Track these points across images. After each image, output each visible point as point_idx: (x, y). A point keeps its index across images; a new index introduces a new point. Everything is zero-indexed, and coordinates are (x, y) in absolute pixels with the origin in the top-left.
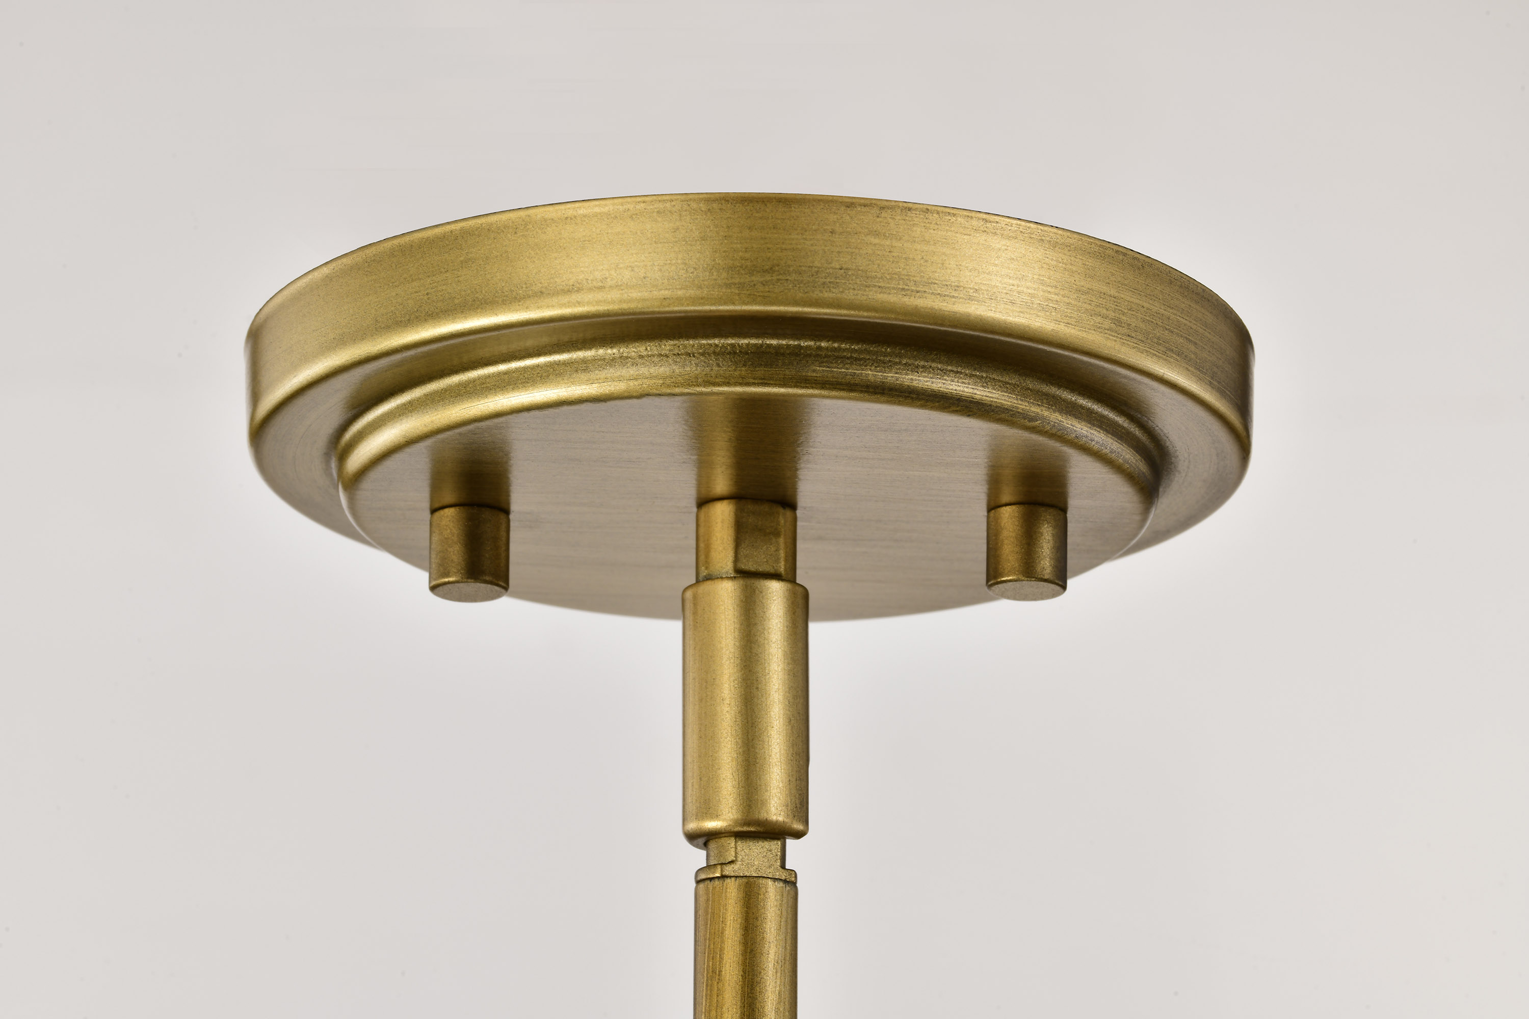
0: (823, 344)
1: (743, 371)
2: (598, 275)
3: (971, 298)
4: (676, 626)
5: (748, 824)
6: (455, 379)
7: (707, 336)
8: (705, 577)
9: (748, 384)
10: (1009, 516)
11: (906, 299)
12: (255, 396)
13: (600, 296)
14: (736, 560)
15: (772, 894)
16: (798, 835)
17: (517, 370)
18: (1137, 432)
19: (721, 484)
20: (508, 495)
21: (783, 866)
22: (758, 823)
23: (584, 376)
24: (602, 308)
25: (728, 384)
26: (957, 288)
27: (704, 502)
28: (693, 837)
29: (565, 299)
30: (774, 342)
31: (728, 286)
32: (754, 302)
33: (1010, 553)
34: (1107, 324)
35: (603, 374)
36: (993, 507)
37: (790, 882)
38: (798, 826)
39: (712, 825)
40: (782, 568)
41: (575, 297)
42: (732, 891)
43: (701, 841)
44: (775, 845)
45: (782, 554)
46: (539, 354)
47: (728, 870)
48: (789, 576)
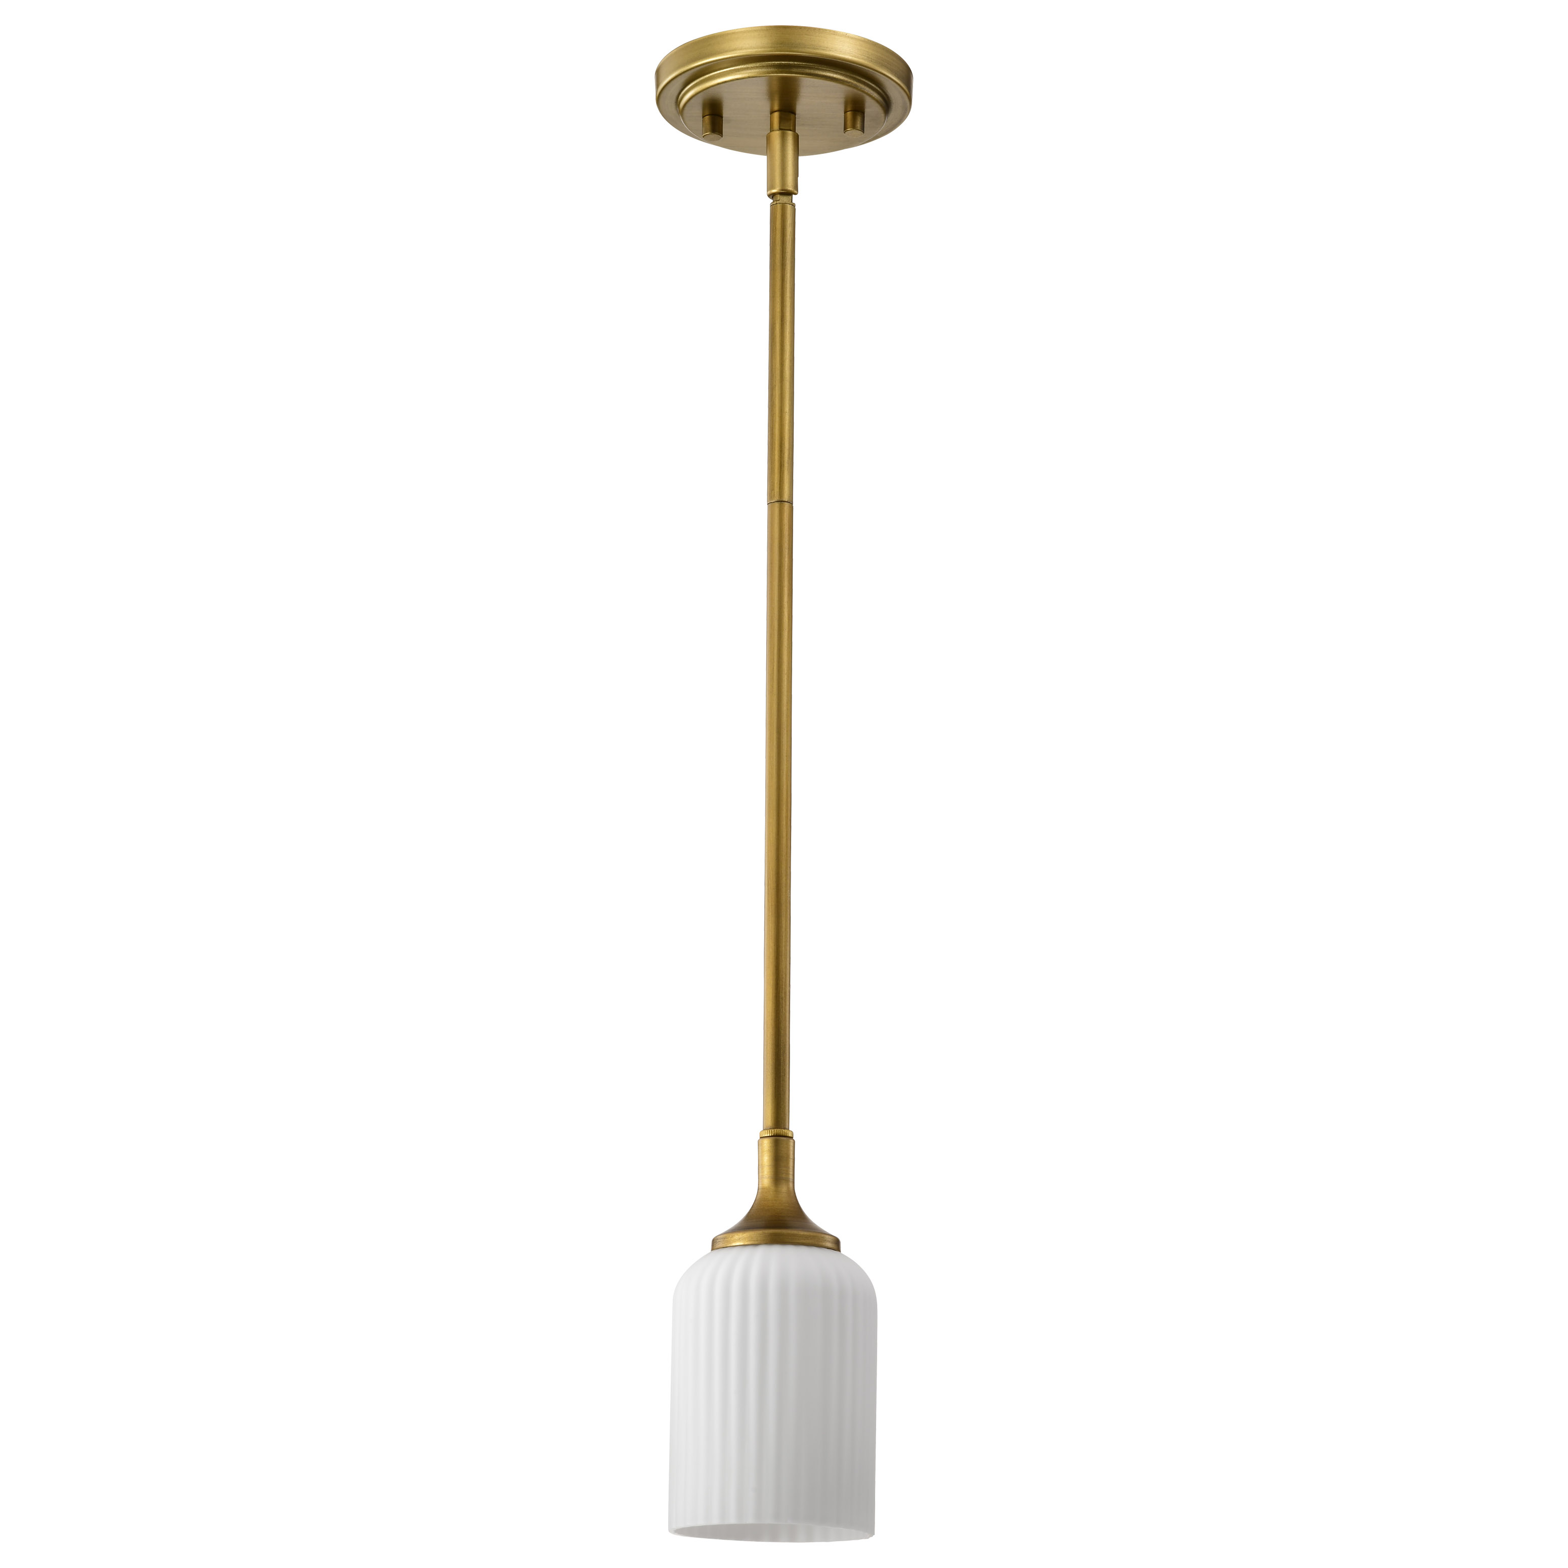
0: (796, 63)
1: (776, 70)
2: (740, 46)
3: (831, 50)
4: (765, 157)
5: (782, 190)
6: (707, 76)
7: (767, 61)
8: (772, 130)
9: (777, 73)
10: (849, 114)
11: (814, 51)
12: (657, 85)
13: (741, 51)
14: (780, 126)
15: (789, 207)
16: (796, 194)
17: (722, 72)
18: (881, 91)
19: (776, 107)
20: (722, 113)
21: (792, 202)
22: (785, 190)
23: (738, 73)
24: (741, 54)
25: (773, 73)
26: (827, 48)
27: (772, 112)
28: (769, 196)
29: (732, 52)
30: (784, 62)
31: (771, 47)
32: (778, 51)
33: (849, 123)
34: (866, 58)
35: (742, 72)
36: (845, 112)
37: (794, 205)
38: (796, 192)
39: (774, 191)
40: (791, 128)
41: (735, 52)
42: (779, 207)
43: (771, 197)
44: (790, 197)
45: (792, 125)
46: (727, 68)
47: (778, 202)
48: (794, 130)
